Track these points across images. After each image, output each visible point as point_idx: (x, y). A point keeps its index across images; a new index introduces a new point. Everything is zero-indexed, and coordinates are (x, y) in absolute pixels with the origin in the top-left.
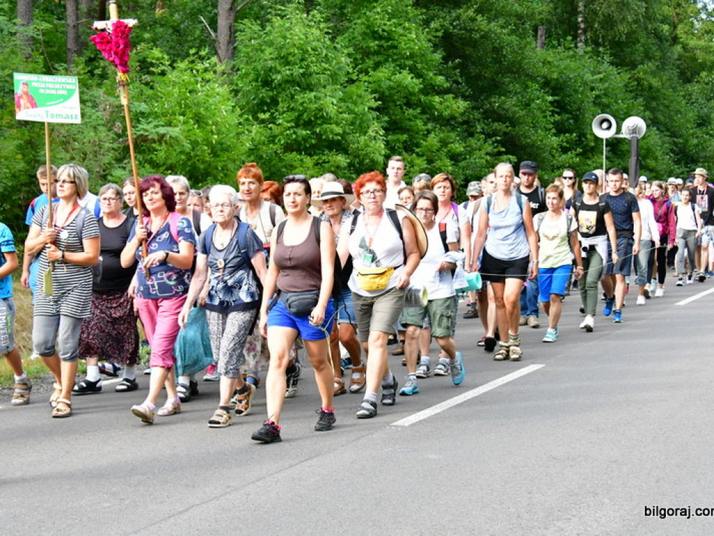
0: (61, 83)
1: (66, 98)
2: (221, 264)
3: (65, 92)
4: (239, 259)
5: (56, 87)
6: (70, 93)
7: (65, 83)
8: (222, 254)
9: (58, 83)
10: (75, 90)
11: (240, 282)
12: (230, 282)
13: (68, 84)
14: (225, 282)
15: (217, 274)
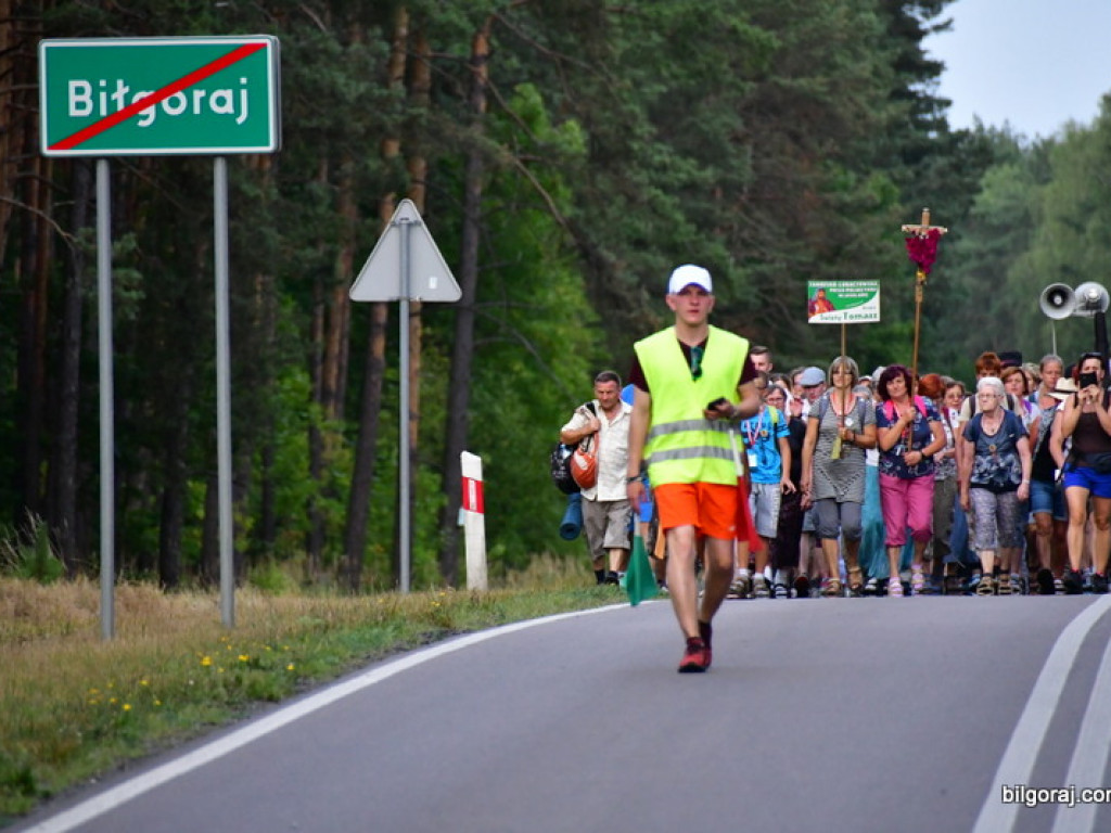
0: (863, 287)
1: (866, 300)
2: (993, 447)
3: (866, 295)
4: (1007, 444)
5: (858, 290)
6: (872, 295)
7: (867, 287)
8: (993, 440)
9: (859, 287)
10: (874, 293)
11: (1010, 464)
12: (1002, 465)
13: (870, 287)
14: (998, 464)
15: (989, 458)
